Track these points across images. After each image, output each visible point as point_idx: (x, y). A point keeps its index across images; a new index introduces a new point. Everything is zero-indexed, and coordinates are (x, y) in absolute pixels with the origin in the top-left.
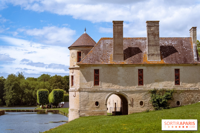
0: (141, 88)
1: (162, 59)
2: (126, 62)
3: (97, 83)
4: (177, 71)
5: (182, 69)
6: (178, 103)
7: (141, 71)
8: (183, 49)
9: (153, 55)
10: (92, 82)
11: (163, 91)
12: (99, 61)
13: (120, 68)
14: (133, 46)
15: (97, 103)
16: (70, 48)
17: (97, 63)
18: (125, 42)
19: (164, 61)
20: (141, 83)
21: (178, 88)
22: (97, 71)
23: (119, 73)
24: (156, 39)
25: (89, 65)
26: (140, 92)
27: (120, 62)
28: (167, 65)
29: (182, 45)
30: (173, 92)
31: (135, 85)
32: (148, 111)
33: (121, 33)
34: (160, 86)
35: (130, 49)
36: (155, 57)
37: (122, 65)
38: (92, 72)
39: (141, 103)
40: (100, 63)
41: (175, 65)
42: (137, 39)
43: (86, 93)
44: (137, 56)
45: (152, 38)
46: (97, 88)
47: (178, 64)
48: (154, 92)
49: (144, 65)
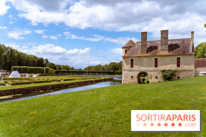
0: (156, 69)
1: (169, 52)
2: (148, 55)
3: (132, 66)
4: (178, 59)
5: (181, 58)
6: (179, 77)
7: (156, 60)
8: (184, 46)
9: (164, 50)
10: (130, 66)
11: (169, 70)
13: (144, 58)
14: (154, 45)
15: (132, 77)
16: (123, 48)
17: (132, 55)
18: (148, 43)
19: (171, 53)
20: (156, 66)
21: (179, 69)
22: (132, 60)
23: (144, 61)
24: (166, 40)
25: (128, 57)
26: (156, 71)
27: (144, 55)
28: (172, 56)
29: (184, 43)
30: (175, 71)
31: (152, 67)
32: (160, 82)
33: (146, 39)
34: (167, 68)
35: (151, 47)
36: (165, 51)
37: (146, 56)
38: (130, 60)
39: (156, 77)
40: (134, 56)
41: (177, 55)
42: (156, 41)
43: (126, 72)
44: (154, 51)
45: (163, 40)
46: (132, 69)
47: (179, 55)
48: (164, 71)
49: (158, 56)
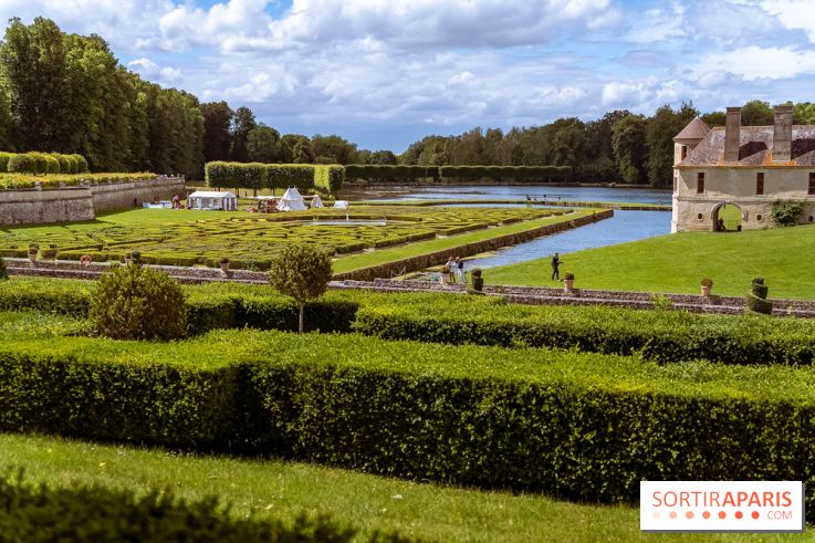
0: (760, 198)
1: (792, 158)
2: (740, 164)
3: (701, 190)
4: (813, 175)
6: (811, 218)
7: (761, 176)
9: (780, 153)
10: (696, 190)
11: (790, 202)
12: (704, 161)
13: (731, 171)
14: (757, 138)
15: (700, 216)
17: (702, 164)
19: (795, 162)
20: (760, 191)
21: (813, 198)
22: (701, 176)
23: (730, 178)
24: (787, 131)
25: (691, 168)
26: (758, 203)
27: (732, 164)
28: (799, 168)
30: (804, 204)
31: (751, 195)
32: (766, 228)
34: (785, 196)
35: (751, 144)
36: (782, 156)
37: (735, 168)
38: (695, 176)
39: (759, 218)
40: (705, 165)
41: (808, 167)
43: (686, 203)
44: (758, 155)
45: (780, 130)
46: (701, 196)
47: (813, 167)
48: (777, 203)
49: (765, 168)
